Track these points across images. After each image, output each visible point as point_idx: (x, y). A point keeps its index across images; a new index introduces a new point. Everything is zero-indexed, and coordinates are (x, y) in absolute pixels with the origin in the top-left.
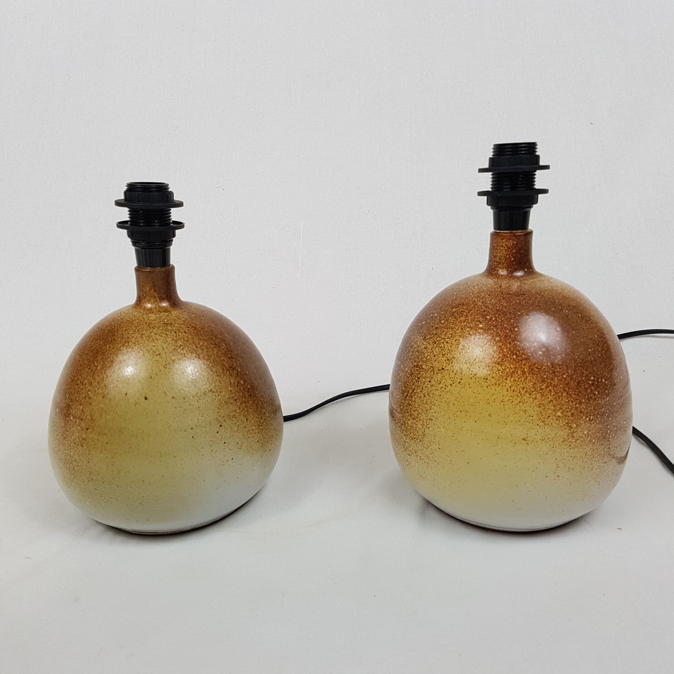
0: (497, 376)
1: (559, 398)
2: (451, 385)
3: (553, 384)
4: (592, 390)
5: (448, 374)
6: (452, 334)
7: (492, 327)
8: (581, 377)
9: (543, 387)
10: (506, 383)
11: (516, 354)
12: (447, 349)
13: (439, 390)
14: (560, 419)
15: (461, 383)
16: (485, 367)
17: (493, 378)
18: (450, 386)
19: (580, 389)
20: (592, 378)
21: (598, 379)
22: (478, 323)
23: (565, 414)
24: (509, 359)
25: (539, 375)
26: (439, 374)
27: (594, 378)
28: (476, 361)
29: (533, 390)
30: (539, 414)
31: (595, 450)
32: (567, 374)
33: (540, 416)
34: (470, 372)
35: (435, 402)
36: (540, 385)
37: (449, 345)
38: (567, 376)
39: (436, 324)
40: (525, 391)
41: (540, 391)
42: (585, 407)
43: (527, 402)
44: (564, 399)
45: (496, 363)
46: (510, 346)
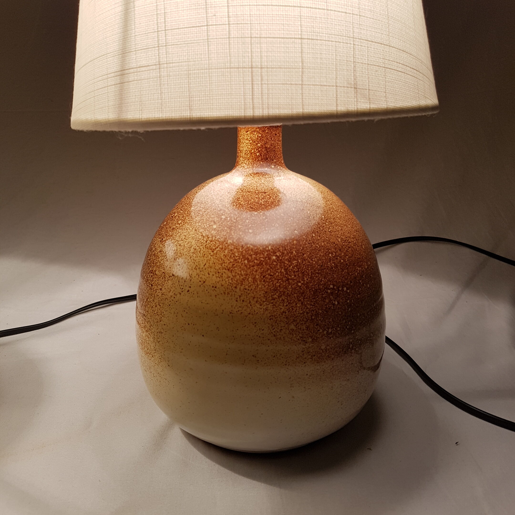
0: (226, 283)
1: (293, 309)
2: (180, 294)
3: (286, 293)
4: (331, 300)
5: (178, 281)
6: (185, 236)
7: (226, 228)
8: (319, 285)
9: (275, 296)
10: (236, 292)
11: (248, 259)
12: (179, 252)
13: (169, 299)
14: (294, 333)
15: (190, 292)
16: (214, 274)
17: (222, 286)
18: (178, 295)
19: (317, 299)
20: (332, 286)
21: (338, 288)
22: (212, 223)
23: (299, 327)
24: (240, 265)
25: (271, 283)
26: (169, 281)
27: (334, 287)
28: (206, 266)
29: (264, 300)
30: (270, 327)
31: (334, 367)
32: (302, 282)
33: (272, 330)
34: (200, 279)
35: (164, 312)
36: (272, 294)
37: (182, 248)
38: (302, 284)
39: (174, 224)
40: (256, 301)
41: (272, 301)
42: (322, 319)
43: (257, 313)
44: (298, 310)
45: (227, 268)
46: (242, 249)
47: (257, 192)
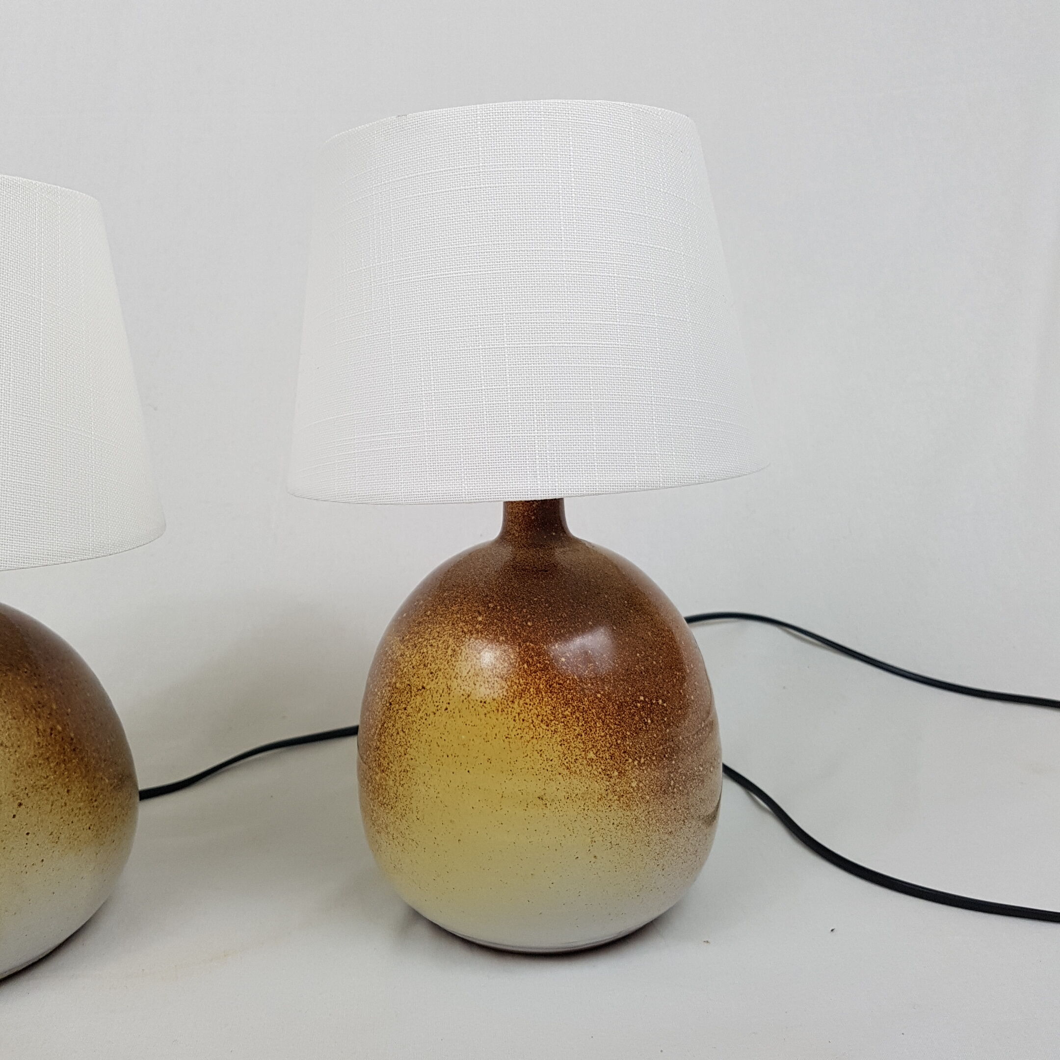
0: (500, 697)
1: (591, 730)
2: (435, 714)
3: (582, 708)
4: (641, 717)
5: (430, 696)
6: (439, 633)
7: (495, 621)
8: (624, 697)
9: (566, 713)
10: (512, 708)
11: (528, 662)
12: (431, 655)
13: (418, 721)
14: (593, 764)
15: (449, 709)
16: (482, 683)
17: (494, 700)
18: (432, 715)
19: (623, 715)
20: (642, 698)
21: (651, 700)
22: (477, 614)
23: (601, 756)
24: (518, 670)
25: (561, 694)
26: (418, 697)
27: (644, 699)
28: (470, 674)
29: (552, 718)
30: (561, 756)
31: (651, 813)
32: (602, 692)
33: (563, 760)
34: (462, 692)
35: (412, 741)
36: (563, 709)
37: (434, 650)
38: (603, 695)
39: (420, 616)
40: (540, 720)
41: (562, 720)
42: (631, 744)
43: (543, 737)
44: (598, 732)
45: (499, 676)
46: (519, 649)
47: (535, 569)
